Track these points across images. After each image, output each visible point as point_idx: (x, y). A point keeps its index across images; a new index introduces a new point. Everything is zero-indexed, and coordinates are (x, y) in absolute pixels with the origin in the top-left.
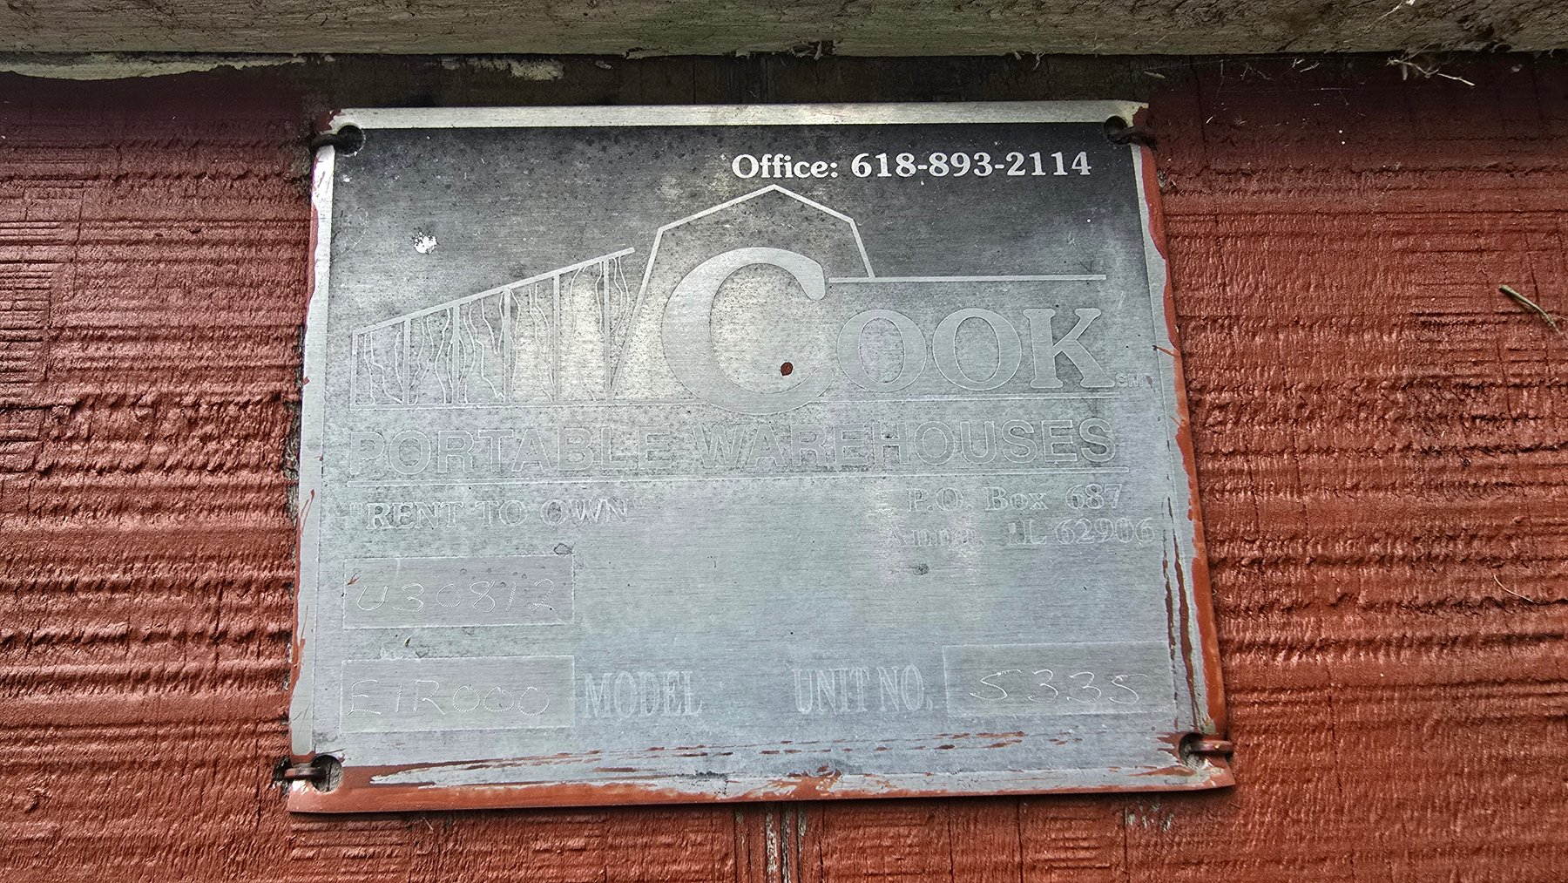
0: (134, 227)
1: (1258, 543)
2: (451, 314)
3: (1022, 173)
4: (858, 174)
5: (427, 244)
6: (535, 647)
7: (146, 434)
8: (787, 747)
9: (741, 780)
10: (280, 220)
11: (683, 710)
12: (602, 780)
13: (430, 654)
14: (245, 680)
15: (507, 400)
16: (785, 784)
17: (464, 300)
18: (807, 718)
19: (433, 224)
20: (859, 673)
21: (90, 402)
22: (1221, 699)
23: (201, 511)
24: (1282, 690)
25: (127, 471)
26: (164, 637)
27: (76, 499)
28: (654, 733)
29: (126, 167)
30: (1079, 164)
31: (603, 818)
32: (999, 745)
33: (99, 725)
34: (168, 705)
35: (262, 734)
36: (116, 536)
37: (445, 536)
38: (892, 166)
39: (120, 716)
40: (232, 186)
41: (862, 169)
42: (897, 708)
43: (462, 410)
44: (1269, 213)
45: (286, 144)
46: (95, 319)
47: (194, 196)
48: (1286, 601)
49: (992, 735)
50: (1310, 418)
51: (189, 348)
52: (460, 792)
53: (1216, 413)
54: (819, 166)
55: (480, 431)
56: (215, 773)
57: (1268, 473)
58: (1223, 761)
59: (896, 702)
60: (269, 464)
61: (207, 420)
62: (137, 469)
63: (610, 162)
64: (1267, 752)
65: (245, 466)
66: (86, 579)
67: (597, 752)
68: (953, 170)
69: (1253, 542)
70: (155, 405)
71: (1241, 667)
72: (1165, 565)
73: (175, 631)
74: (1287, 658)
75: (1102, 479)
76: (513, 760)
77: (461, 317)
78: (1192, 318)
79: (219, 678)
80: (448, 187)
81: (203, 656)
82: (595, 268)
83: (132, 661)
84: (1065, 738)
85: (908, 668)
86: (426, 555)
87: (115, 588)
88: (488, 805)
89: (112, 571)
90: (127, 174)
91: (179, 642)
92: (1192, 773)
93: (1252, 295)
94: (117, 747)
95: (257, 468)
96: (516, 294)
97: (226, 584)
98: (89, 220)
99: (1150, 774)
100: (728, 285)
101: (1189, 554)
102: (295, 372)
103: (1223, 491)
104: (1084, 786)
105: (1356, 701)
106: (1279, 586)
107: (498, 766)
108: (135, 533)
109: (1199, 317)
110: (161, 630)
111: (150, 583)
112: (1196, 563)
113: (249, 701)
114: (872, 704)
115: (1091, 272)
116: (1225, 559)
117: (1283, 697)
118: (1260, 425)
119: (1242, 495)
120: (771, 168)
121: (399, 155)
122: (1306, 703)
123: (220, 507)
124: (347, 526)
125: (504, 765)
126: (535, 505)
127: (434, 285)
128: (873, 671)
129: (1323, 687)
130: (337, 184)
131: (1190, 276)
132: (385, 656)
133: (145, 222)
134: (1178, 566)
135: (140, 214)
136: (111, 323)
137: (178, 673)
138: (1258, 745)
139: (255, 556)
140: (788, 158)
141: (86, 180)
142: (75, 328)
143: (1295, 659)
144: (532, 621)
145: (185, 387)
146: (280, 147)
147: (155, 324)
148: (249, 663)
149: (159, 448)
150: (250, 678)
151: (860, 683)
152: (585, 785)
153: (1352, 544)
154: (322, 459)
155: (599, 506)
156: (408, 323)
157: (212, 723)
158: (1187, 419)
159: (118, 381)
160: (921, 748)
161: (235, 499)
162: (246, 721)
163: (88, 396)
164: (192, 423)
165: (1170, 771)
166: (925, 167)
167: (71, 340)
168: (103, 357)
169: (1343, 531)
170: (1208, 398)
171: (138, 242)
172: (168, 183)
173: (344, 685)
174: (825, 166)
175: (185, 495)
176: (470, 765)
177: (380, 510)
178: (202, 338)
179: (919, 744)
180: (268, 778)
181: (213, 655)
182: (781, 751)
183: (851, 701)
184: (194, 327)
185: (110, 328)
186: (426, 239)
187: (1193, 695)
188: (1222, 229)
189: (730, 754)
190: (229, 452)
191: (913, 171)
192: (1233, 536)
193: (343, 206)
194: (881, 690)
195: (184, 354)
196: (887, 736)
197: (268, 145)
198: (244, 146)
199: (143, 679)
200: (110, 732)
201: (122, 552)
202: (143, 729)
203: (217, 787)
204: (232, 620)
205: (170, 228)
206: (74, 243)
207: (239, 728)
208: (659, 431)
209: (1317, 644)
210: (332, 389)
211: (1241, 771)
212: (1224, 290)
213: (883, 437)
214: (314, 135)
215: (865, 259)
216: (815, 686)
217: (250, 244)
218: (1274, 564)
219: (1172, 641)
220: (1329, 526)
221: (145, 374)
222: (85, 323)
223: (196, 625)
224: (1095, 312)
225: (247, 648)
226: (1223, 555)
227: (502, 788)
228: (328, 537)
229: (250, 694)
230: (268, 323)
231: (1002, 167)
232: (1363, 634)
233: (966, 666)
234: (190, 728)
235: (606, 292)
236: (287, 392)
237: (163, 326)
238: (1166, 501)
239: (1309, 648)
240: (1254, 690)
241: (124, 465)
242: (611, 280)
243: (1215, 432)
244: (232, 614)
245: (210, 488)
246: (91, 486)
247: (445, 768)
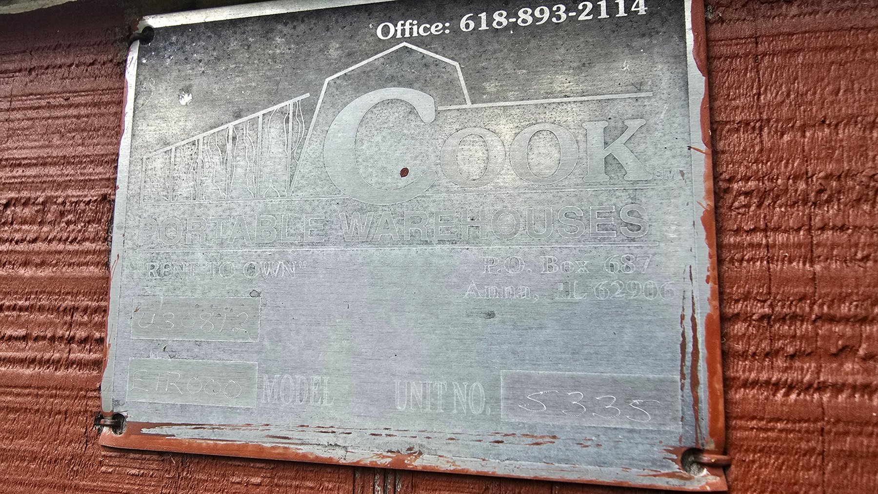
0: (37, 99)
1: (769, 302)
2: (198, 143)
3: (590, 17)
4: (464, 30)
5: (187, 98)
6: (236, 356)
7: (39, 220)
8: (387, 432)
9: (356, 451)
10: (110, 89)
11: (322, 402)
12: (270, 442)
13: (176, 357)
14: (82, 366)
15: (227, 197)
16: (384, 457)
17: (205, 134)
18: (402, 413)
19: (190, 86)
20: (440, 386)
21: (13, 202)
22: (721, 423)
23: (64, 266)
24: (779, 420)
25: (29, 242)
26: (44, 338)
27: (5, 258)
28: (303, 415)
29: (35, 63)
30: (637, 6)
31: (272, 466)
32: (537, 444)
33: (11, 386)
34: (43, 378)
35: (89, 398)
36: (21, 279)
37: (188, 284)
38: (490, 21)
39: (20, 382)
40: (87, 70)
41: (467, 26)
42: (465, 411)
43: (201, 204)
44: (805, 32)
45: (115, 41)
46: (17, 154)
47: (67, 78)
48: (790, 350)
49: (532, 436)
50: (829, 201)
51: (62, 169)
52: (189, 443)
53: (742, 198)
54: (437, 26)
55: (211, 218)
56: (66, 418)
57: (785, 246)
58: (721, 472)
59: (464, 408)
60: (100, 238)
61: (69, 212)
62: (34, 241)
63: (298, 36)
64: (760, 467)
65: (88, 239)
66: (7, 304)
67: (268, 425)
68: (536, 20)
69: (765, 301)
70: (44, 204)
71: (744, 399)
72: (683, 317)
73: (49, 335)
74: (787, 394)
75: (636, 251)
76: (219, 425)
77: (204, 145)
78: (727, 123)
79: (70, 364)
80: (200, 61)
81: (63, 350)
82: (285, 108)
83: (28, 351)
84: (589, 443)
85: (474, 384)
86: (177, 296)
87: (21, 309)
88: (204, 452)
89: (20, 299)
90: (34, 67)
91: (51, 342)
92: (690, 479)
93: (783, 102)
94: (19, 399)
95: (93, 240)
96: (236, 128)
97: (75, 309)
98: (15, 96)
99: (655, 476)
100: (369, 116)
101: (705, 309)
102: (112, 182)
103: (741, 261)
104: (601, 480)
105: (846, 433)
106: (784, 337)
107: (210, 429)
108: (32, 278)
109: (734, 121)
110: (42, 334)
111: (38, 307)
112: (710, 317)
113: (83, 378)
114: (447, 408)
115: (640, 90)
116: (738, 314)
117: (779, 425)
118: (780, 207)
119: (758, 263)
120: (403, 31)
121: (173, 43)
122: (799, 431)
123: (74, 263)
124: (135, 277)
125: (214, 428)
126: (240, 265)
127: (189, 125)
128: (450, 385)
129: (816, 421)
130: (140, 64)
131: (729, 88)
132: (152, 356)
133: (42, 95)
134: (693, 319)
135: (40, 91)
136: (23, 156)
137: (49, 360)
138: (753, 462)
139: (90, 293)
140: (415, 22)
141: (15, 72)
142: (7, 160)
143: (793, 396)
144: (235, 339)
145: (58, 193)
146: (112, 44)
147: (45, 156)
148: (84, 356)
149: (45, 229)
150: (85, 364)
151: (440, 392)
152: (260, 445)
153: (857, 306)
154: (124, 235)
155: (278, 266)
156: (173, 150)
157: (64, 390)
158: (712, 204)
159: (26, 190)
160: (480, 441)
161: (79, 259)
162: (81, 389)
163: (12, 199)
164: (62, 214)
165: (672, 475)
166: (514, 20)
167: (5, 166)
168: (20, 176)
169: (851, 294)
170: (735, 186)
171: (39, 108)
172: (55, 71)
173: (130, 372)
174: (441, 26)
175: (57, 256)
176: (195, 426)
177: (153, 266)
178: (69, 163)
179: (478, 438)
180: (91, 423)
181: (68, 350)
182: (384, 435)
183: (432, 405)
184: (65, 156)
185: (24, 159)
186: (186, 95)
187: (697, 419)
188: (761, 48)
189: (350, 433)
190: (79, 231)
191: (505, 23)
192: (746, 297)
193: (141, 77)
194: (455, 398)
195: (59, 173)
196: (457, 430)
197: (106, 44)
198: (93, 45)
199: (33, 361)
200: (15, 391)
201: (25, 289)
202: (31, 390)
203: (66, 426)
204: (78, 330)
205: (55, 98)
206: (8, 110)
207: (78, 393)
208: (318, 216)
209: (815, 385)
210: (131, 192)
211: (736, 479)
212: (758, 98)
213: (469, 220)
214: (131, 34)
215: (465, 91)
216: (409, 392)
217: (95, 105)
218: (783, 319)
219: (683, 376)
220: (837, 290)
221: (40, 185)
222: (12, 156)
223: (60, 333)
225: (85, 347)
226: (736, 311)
227: (212, 442)
228: (125, 283)
229: (84, 373)
230: (102, 153)
231: (574, 14)
232: (860, 379)
233: (517, 385)
234: (54, 392)
235: (290, 124)
236: (110, 194)
237: (49, 157)
238: (688, 269)
239: (808, 388)
240: (753, 418)
241: (28, 239)
242: (294, 116)
243: (739, 213)
244: (78, 327)
245: (69, 252)
246: (12, 251)
247: (181, 427)
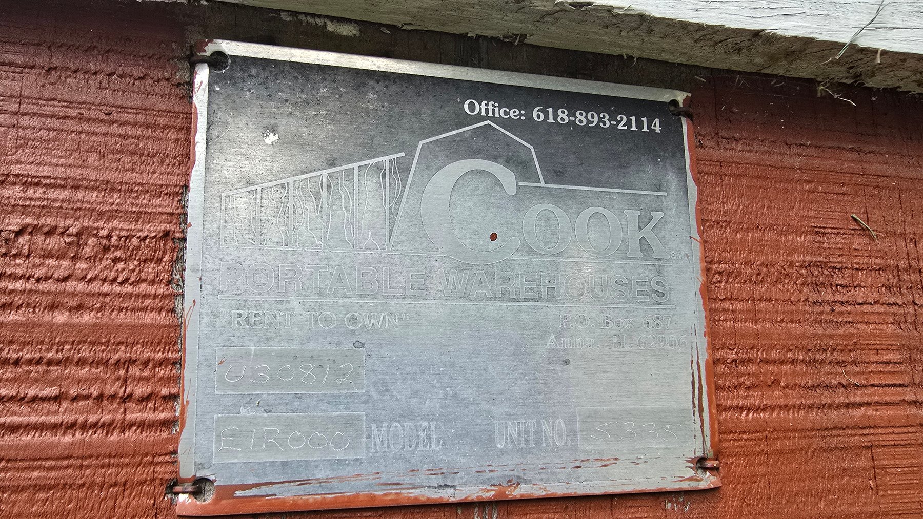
0: (62, 106)
1: (735, 350)
2: (288, 187)
3: (625, 128)
4: (536, 119)
5: (272, 138)
6: (341, 407)
7: (72, 255)
8: (490, 468)
9: (464, 488)
10: (169, 112)
11: (430, 447)
12: (381, 490)
13: (273, 411)
14: (145, 428)
15: (324, 246)
16: (488, 491)
17: (296, 178)
18: (502, 451)
19: (276, 125)
20: (531, 424)
21: (30, 230)
22: (716, 439)
23: (113, 310)
24: (744, 432)
25: (58, 280)
26: (87, 397)
27: (20, 298)
28: (413, 461)
29: (55, 62)
30: (655, 126)
31: (380, 513)
32: (605, 466)
33: (39, 459)
34: (90, 445)
35: (157, 464)
36: (51, 326)
37: (283, 334)
38: (555, 116)
39: (57, 452)
40: (134, 84)
41: (539, 116)
42: (552, 444)
43: (295, 251)
44: (747, 164)
45: (173, 58)
46: (33, 170)
47: (107, 88)
48: (748, 383)
49: (601, 460)
50: (762, 281)
51: (104, 196)
52: (293, 500)
53: (717, 276)
54: (515, 112)
55: (306, 266)
56: (124, 490)
57: (741, 311)
58: (715, 473)
59: (551, 441)
60: (162, 280)
61: (117, 247)
62: (65, 279)
63: (390, 95)
64: (735, 467)
65: (145, 281)
66: (28, 356)
67: (378, 473)
68: (589, 122)
69: (733, 350)
70: (79, 235)
71: (725, 420)
72: (692, 362)
73: (95, 394)
74: (747, 415)
75: (662, 312)
76: (327, 479)
77: (295, 189)
78: (708, 221)
79: (126, 426)
80: (286, 101)
81: (116, 411)
82: (381, 163)
83: (63, 414)
84: (640, 461)
85: (558, 421)
86: (271, 346)
87: (50, 363)
88: (311, 508)
89: (48, 350)
90: (56, 68)
91: (98, 401)
92: (701, 480)
93: (737, 210)
94: (53, 474)
95: (153, 282)
96: (330, 177)
97: (132, 362)
98: (29, 98)
99: (681, 481)
100: (461, 182)
101: (704, 357)
102: (182, 218)
103: (720, 320)
104: (648, 489)
105: (778, 438)
106: (745, 374)
107: (317, 483)
108: (65, 324)
109: (711, 220)
110: (85, 393)
111: (76, 360)
112: (707, 361)
113: (149, 441)
114: (538, 442)
115: (659, 190)
116: (719, 359)
117: (745, 436)
118: (738, 284)
119: (729, 323)
120: (487, 110)
121: (253, 76)
122: (755, 440)
123: (127, 308)
124: (218, 325)
125: (321, 482)
126: (341, 316)
127: (277, 166)
128: (539, 423)
129: (765, 430)
130: (211, 91)
131: (707, 196)
132: (243, 411)
133: (70, 104)
134: (698, 363)
135: (67, 98)
136: (45, 174)
137: (97, 423)
138: (732, 463)
139: (152, 343)
140: (497, 104)
141: (24, 68)
142: (17, 176)
143: (751, 415)
144: (339, 390)
145: (100, 224)
146: (168, 60)
147: (78, 177)
148: (149, 416)
149: (82, 265)
150: (149, 426)
151: (532, 430)
152: (371, 494)
153: (779, 352)
154: (201, 279)
155: (382, 318)
156: (259, 191)
157: (122, 457)
158: (705, 280)
159: (50, 216)
160: (564, 468)
161: (139, 303)
162: (146, 455)
163: (28, 225)
164: (106, 249)
165: (691, 479)
166: (573, 119)
167: (15, 184)
168: (39, 199)
169: (776, 345)
170: (714, 267)
171: (65, 117)
172: (87, 77)
173: (216, 431)
174: (518, 112)
175: (101, 299)
176: (299, 483)
177: (240, 315)
178: (113, 189)
179: (563, 465)
180: (161, 493)
181: (122, 410)
182: (487, 471)
183: (526, 440)
184: (108, 182)
185: (45, 177)
186: (271, 135)
187: (703, 436)
188: (723, 170)
189: (457, 473)
190: (133, 271)
191: (567, 120)
192: (723, 346)
193: (215, 107)
194: (543, 434)
195: (100, 200)
196: (545, 461)
197: (160, 58)
198: (143, 57)
199: (71, 426)
200: (48, 463)
201: (55, 338)
202: (71, 461)
203: (126, 500)
204: (136, 386)
205: (89, 109)
206: (16, 114)
207: (141, 459)
208: (418, 271)
209: (761, 407)
210: (207, 232)
211: (723, 477)
212: (723, 205)
213: (547, 282)
214: (192, 55)
215: (539, 172)
216: (506, 431)
217: (148, 126)
218: (742, 362)
219: (694, 406)
220: (769, 342)
221: (71, 212)
222: (26, 172)
223: (110, 389)
224: (661, 214)
225: (147, 405)
226: (719, 357)
227: (320, 497)
228: (205, 332)
229: (149, 436)
230: (161, 182)
231: (615, 123)
232: (782, 402)
233: (589, 420)
234: (107, 460)
235: (387, 179)
236: (174, 232)
237: (85, 179)
238: (693, 326)
239: (758, 409)
240: (731, 432)
241: (56, 276)
242: (390, 172)
243: (716, 287)
244: (136, 383)
245: (120, 295)
246: (31, 290)
247: (283, 485)
